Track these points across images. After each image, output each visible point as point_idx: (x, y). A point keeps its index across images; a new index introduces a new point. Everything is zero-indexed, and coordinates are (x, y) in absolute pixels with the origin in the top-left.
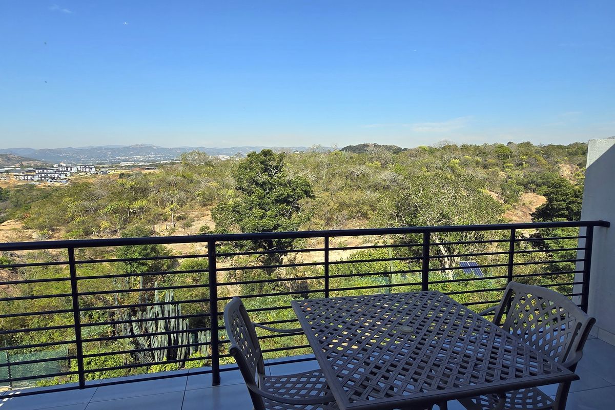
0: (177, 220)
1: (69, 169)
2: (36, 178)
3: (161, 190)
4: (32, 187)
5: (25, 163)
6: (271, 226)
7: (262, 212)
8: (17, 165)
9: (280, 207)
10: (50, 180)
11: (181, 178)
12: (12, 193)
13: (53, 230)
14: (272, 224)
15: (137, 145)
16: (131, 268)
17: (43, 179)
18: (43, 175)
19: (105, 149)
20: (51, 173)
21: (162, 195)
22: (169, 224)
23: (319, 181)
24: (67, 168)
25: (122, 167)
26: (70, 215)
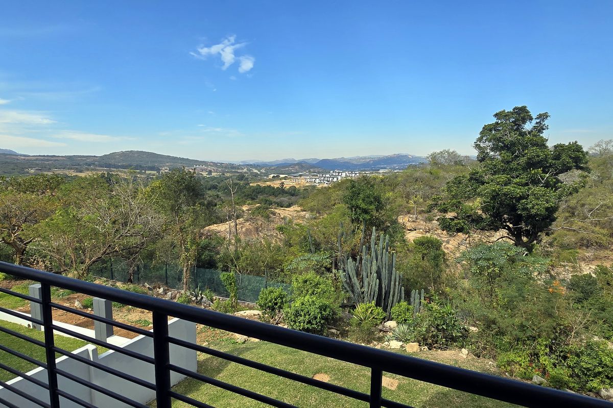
0: (420, 213)
1: (340, 174)
2: (317, 181)
3: (407, 185)
4: (314, 187)
5: (312, 170)
6: (518, 194)
7: (507, 177)
8: (307, 171)
9: (533, 172)
10: (326, 182)
11: (428, 175)
12: (301, 191)
13: (319, 213)
14: (519, 191)
15: (395, 154)
16: (355, 215)
17: (322, 181)
18: (322, 178)
19: (368, 158)
20: (328, 177)
21: (408, 189)
22: (411, 216)
23: (604, 181)
24: (339, 173)
25: (380, 173)
26: (333, 202)
